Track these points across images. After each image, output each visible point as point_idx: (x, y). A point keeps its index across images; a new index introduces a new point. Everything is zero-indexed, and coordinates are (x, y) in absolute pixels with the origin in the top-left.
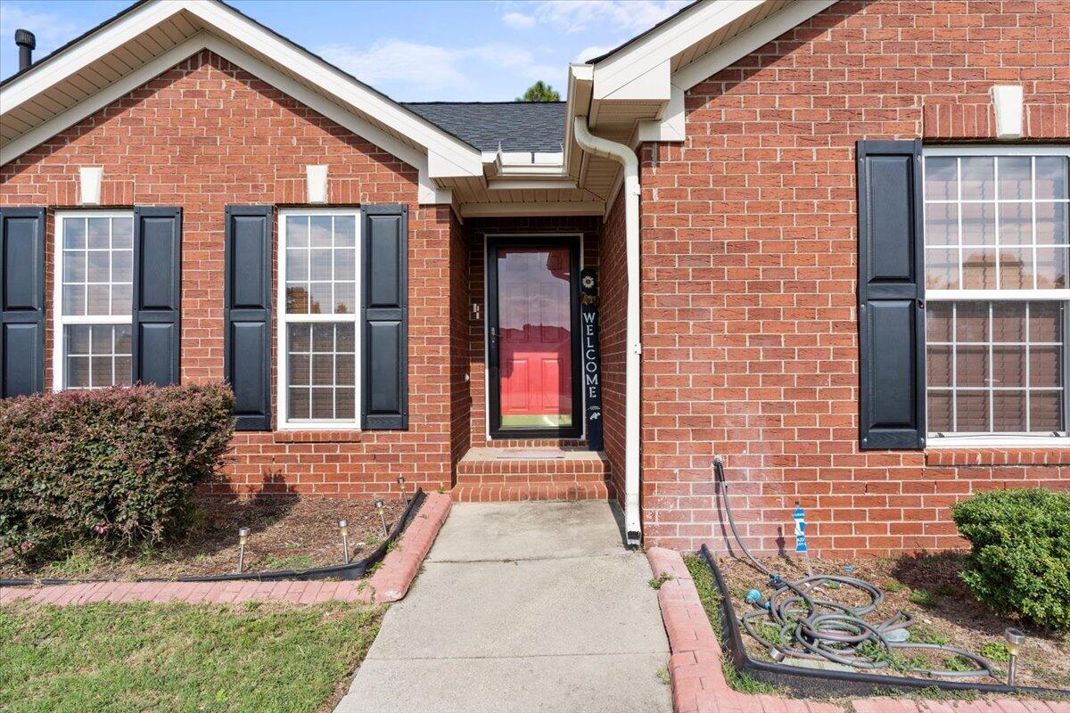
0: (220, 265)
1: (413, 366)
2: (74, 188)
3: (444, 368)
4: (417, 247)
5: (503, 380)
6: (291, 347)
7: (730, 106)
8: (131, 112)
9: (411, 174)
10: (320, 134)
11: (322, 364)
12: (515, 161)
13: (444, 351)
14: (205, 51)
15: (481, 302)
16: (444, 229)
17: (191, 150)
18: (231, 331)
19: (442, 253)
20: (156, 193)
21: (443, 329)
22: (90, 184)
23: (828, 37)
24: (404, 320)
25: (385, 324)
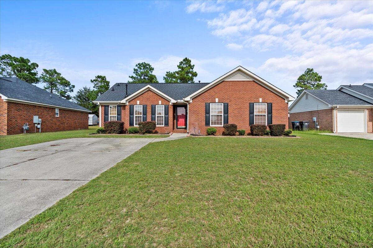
0: (151, 110)
1: (169, 120)
2: (137, 103)
3: (172, 120)
4: (170, 109)
5: (178, 122)
6: (157, 118)
7: (196, 100)
8: (142, 95)
9: (169, 102)
10: (160, 98)
11: (160, 120)
12: (179, 101)
13: (172, 119)
14: (149, 90)
15: (175, 113)
16: (172, 107)
17: (148, 99)
18: (152, 117)
19: (172, 109)
20: (144, 103)
21: (172, 117)
22: (138, 102)
23: (203, 94)
24: (168, 116)
25: (167, 116)
